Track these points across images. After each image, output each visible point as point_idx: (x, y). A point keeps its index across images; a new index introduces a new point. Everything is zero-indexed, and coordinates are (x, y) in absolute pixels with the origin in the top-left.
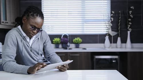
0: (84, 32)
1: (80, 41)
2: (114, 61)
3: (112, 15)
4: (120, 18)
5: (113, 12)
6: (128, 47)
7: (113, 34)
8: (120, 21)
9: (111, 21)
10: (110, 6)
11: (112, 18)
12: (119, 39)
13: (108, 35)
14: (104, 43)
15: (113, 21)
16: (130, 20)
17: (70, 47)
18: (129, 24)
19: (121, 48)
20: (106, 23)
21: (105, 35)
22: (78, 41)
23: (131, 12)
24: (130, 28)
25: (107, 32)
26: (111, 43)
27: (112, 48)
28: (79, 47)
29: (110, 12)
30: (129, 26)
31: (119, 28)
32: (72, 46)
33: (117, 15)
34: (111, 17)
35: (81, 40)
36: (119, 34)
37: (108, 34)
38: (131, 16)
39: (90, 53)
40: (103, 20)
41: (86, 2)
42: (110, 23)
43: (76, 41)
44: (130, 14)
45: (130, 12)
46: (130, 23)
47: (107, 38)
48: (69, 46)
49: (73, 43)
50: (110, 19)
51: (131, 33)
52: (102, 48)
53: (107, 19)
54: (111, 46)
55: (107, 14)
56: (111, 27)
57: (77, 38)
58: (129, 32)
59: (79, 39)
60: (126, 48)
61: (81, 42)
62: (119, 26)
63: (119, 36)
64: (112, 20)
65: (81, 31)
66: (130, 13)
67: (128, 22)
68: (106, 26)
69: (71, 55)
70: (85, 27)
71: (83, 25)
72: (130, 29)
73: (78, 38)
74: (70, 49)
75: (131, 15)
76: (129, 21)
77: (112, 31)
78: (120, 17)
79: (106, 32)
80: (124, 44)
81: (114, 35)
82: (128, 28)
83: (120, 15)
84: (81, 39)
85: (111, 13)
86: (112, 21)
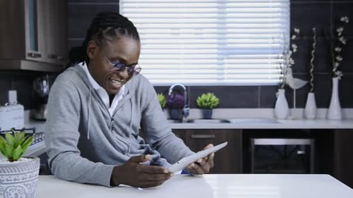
0: (223, 79)
1: (214, 102)
2: (299, 152)
3: (294, 37)
4: (314, 44)
5: (297, 30)
6: (334, 117)
7: (296, 84)
8: (313, 52)
9: (291, 52)
10: (288, 15)
11: (294, 46)
12: (311, 96)
13: (283, 88)
14: (274, 107)
15: (296, 52)
16: (337, 49)
17: (189, 117)
18: (336, 61)
19: (315, 119)
20: (278, 58)
21: (276, 88)
22: (210, 101)
23: (340, 30)
24: (338, 69)
25: (282, 80)
26: (291, 106)
27: (293, 119)
28: (213, 117)
29: (287, 31)
30: (337, 64)
31: (312, 70)
32: (195, 113)
33: (305, 38)
34: (292, 42)
35: (217, 99)
36: (312, 85)
37: (283, 86)
38: (341, 39)
39: (241, 132)
40: (270, 51)
41: (228, 5)
42: (288, 56)
43: (205, 102)
44: (340, 34)
45: (338, 31)
46: (339, 59)
47: (281, 94)
48: (188, 114)
49: (197, 107)
50: (288, 46)
51: (340, 83)
52: (269, 119)
53: (280, 48)
54: (290, 114)
55: (282, 36)
56: (293, 67)
57: (206, 94)
58: (335, 81)
59: (212, 98)
60: (327, 118)
61: (216, 105)
62: (312, 66)
63: (312, 89)
64: (295, 50)
65: (216, 76)
66: (338, 33)
67: (333, 55)
68: (279, 65)
69: (193, 136)
70: (226, 66)
71: (221, 61)
72: (338, 73)
73: (209, 95)
74: (190, 121)
75: (340, 37)
76: (337, 54)
77: (295, 76)
78: (313, 42)
79: (278, 81)
80: (323, 111)
81: (298, 87)
82: (334, 70)
83: (314, 37)
84: (217, 97)
85: (292, 33)
86: (293, 53)
